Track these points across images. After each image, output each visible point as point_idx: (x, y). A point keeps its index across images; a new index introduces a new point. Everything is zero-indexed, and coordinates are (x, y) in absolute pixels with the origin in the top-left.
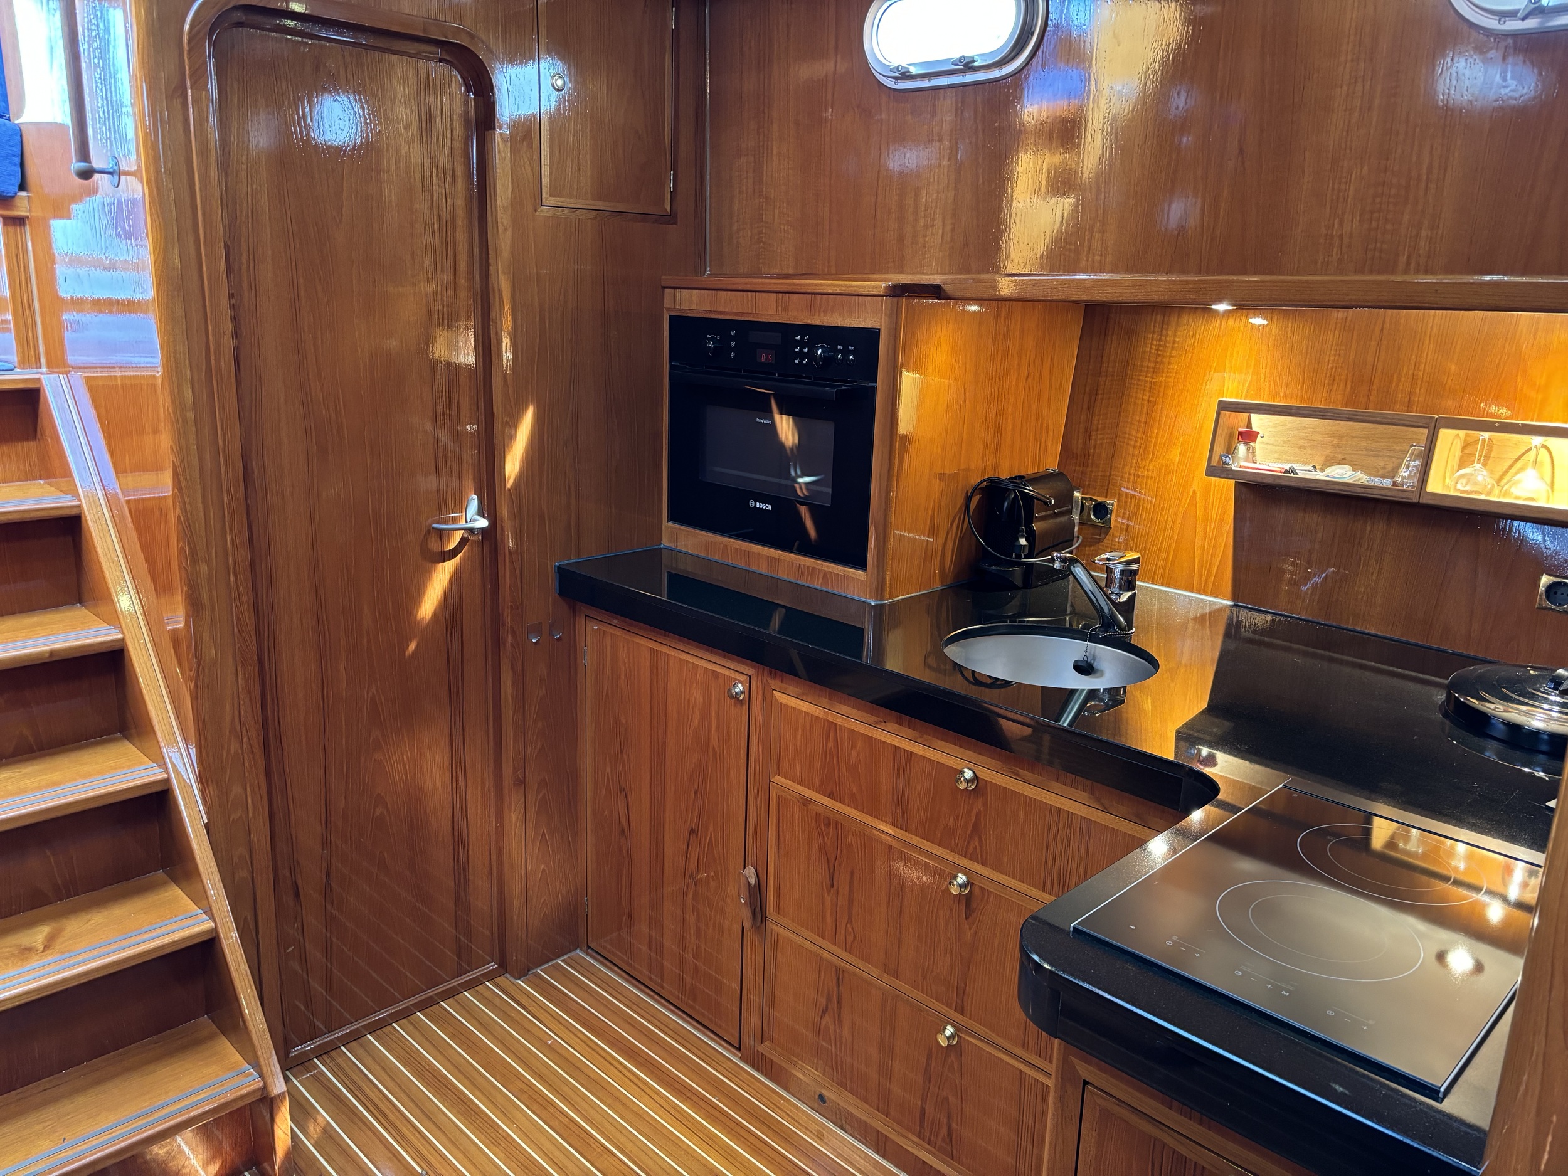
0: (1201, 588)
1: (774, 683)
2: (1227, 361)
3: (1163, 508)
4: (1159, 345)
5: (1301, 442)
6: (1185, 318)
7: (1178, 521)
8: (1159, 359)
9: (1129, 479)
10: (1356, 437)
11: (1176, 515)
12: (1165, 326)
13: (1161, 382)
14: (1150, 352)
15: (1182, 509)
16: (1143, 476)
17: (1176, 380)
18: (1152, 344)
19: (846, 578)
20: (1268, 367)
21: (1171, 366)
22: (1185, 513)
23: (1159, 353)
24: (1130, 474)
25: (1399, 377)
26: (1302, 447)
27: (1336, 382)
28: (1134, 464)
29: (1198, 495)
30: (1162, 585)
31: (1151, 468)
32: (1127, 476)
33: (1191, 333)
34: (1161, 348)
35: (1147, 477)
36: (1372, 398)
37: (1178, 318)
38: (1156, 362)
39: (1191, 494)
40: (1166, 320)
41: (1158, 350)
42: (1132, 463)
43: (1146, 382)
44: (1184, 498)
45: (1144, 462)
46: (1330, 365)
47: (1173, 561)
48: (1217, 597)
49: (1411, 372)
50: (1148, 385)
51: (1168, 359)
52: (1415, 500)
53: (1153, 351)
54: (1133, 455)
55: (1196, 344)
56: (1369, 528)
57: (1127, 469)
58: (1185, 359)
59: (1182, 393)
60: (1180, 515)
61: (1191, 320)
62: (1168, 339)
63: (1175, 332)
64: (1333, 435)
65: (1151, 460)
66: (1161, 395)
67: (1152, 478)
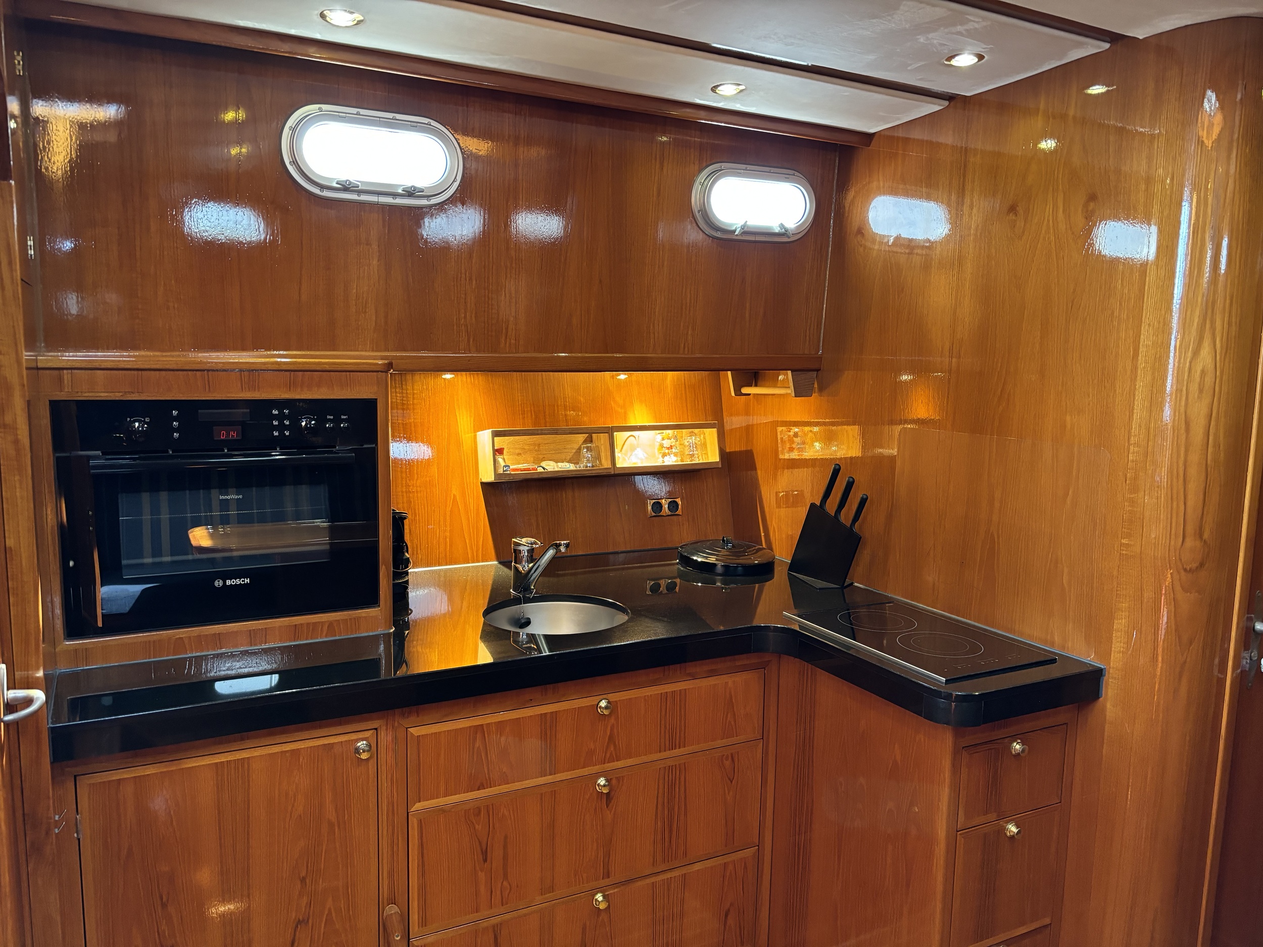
0: (474, 559)
1: (405, 722)
2: (456, 404)
3: (434, 511)
4: (403, 397)
5: (517, 451)
6: (418, 376)
7: (448, 518)
8: (405, 407)
9: (403, 496)
10: (547, 444)
11: (445, 514)
12: (404, 383)
13: (410, 423)
14: (397, 402)
15: (449, 509)
16: (413, 492)
17: (422, 420)
18: (396, 396)
19: (357, 619)
20: (483, 406)
21: (416, 411)
22: (451, 511)
23: (404, 402)
24: (402, 492)
25: (558, 406)
26: (519, 454)
27: (526, 412)
28: (404, 485)
29: (458, 497)
30: (446, 565)
31: (418, 484)
32: (400, 494)
33: (425, 387)
34: (404, 399)
35: (417, 492)
36: (547, 419)
37: (412, 376)
38: (403, 409)
39: (452, 497)
40: (403, 379)
41: (402, 400)
42: (402, 484)
43: (399, 423)
44: (448, 501)
45: (412, 482)
46: (520, 403)
47: (451, 546)
48: (487, 561)
49: (563, 403)
50: (401, 426)
51: (412, 406)
52: (613, 473)
53: (399, 401)
54: (402, 478)
55: (430, 394)
56: (564, 495)
57: (399, 489)
58: (425, 406)
59: (428, 429)
60: (448, 514)
61: (422, 377)
62: (408, 392)
63: (413, 387)
64: (534, 444)
65: (417, 479)
66: (413, 432)
67: (420, 491)
